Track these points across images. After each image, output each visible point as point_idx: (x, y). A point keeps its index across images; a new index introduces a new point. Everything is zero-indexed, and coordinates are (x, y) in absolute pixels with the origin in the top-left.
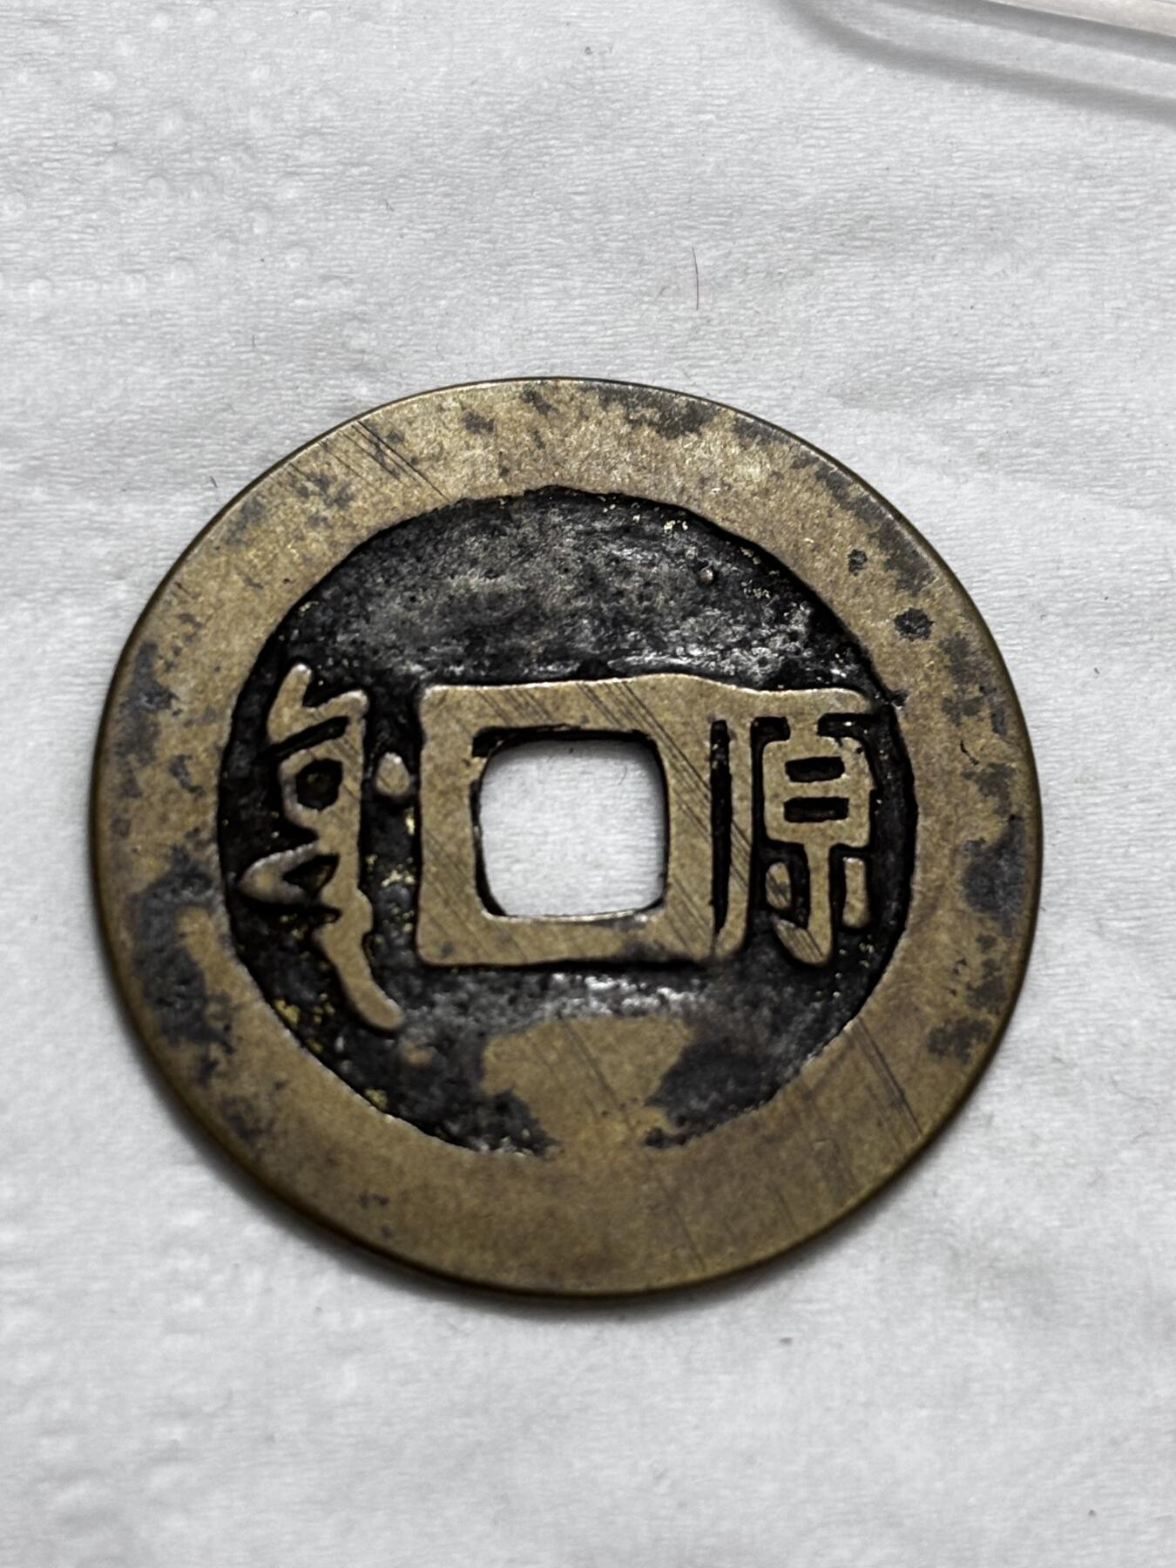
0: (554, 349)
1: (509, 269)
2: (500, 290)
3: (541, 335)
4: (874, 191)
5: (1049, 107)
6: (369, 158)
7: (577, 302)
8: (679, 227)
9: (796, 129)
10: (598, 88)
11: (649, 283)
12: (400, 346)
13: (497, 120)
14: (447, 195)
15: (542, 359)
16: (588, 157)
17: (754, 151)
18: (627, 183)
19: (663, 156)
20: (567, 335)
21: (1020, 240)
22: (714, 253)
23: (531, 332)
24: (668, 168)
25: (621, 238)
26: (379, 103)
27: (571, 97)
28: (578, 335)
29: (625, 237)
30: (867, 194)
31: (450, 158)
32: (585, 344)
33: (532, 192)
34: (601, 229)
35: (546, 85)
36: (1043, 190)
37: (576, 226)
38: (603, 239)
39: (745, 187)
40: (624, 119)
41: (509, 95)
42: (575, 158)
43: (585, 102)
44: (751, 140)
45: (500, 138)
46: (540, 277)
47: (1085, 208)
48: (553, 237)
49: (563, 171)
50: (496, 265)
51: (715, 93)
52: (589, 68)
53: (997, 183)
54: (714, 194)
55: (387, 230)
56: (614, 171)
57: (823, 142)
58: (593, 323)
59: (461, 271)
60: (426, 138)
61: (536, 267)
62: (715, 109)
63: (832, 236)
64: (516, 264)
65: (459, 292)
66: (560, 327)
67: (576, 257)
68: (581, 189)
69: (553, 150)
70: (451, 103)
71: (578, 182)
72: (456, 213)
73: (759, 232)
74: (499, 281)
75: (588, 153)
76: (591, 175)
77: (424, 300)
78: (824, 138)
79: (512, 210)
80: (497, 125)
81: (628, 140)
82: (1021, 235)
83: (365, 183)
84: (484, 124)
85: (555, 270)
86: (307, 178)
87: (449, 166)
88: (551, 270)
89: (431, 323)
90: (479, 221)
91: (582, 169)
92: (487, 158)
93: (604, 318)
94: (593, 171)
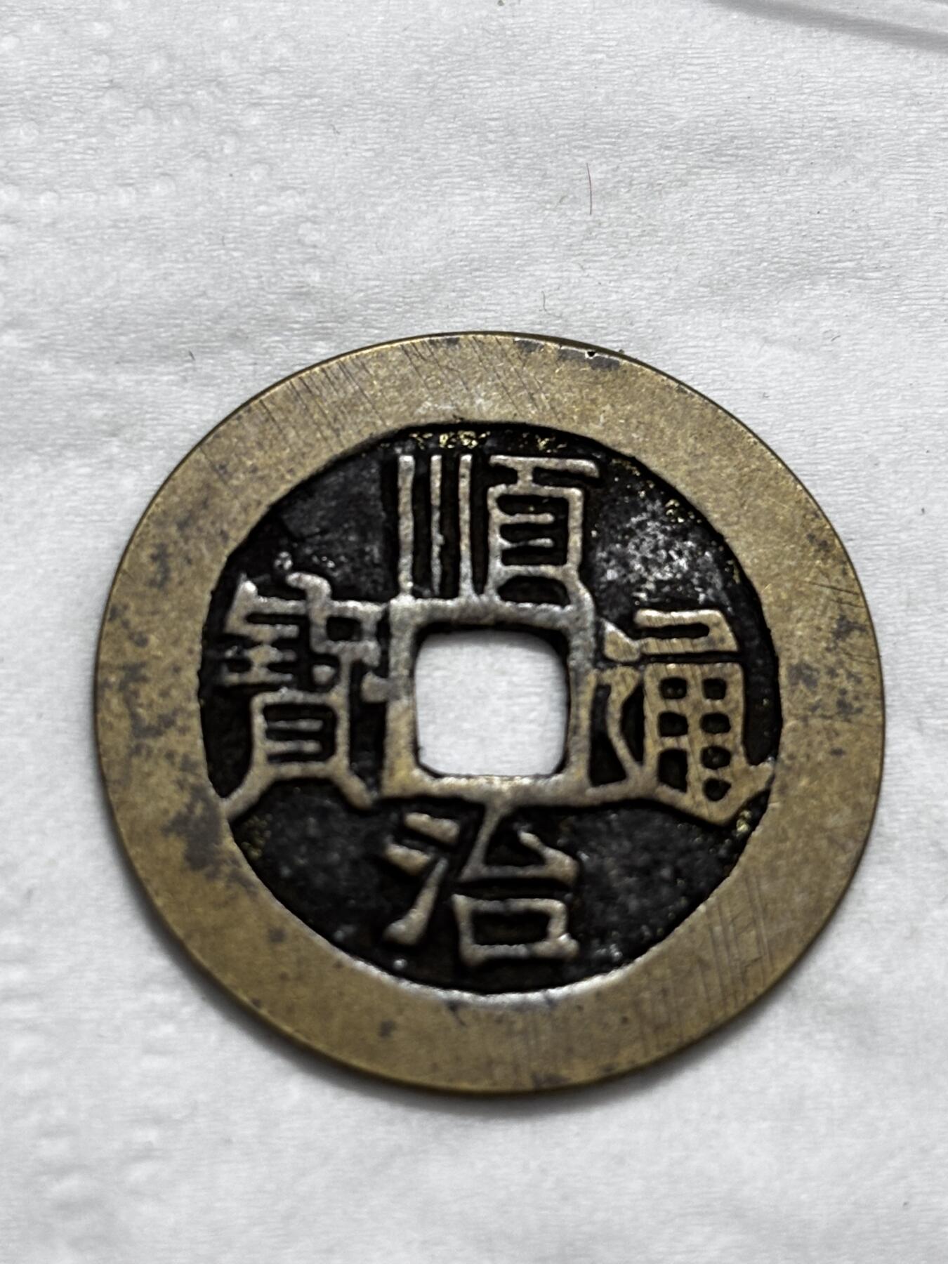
0: (473, 246)
1: (436, 182)
2: (428, 198)
3: (463, 234)
4: (738, 116)
5: (884, 47)
6: (319, 91)
7: (492, 208)
8: (575, 147)
9: (673, 66)
10: (509, 33)
11: (551, 193)
12: (346, 243)
13: (425, 60)
14: (383, 121)
15: (464, 254)
16: (501, 90)
17: (637, 83)
18: (532, 111)
19: (563, 89)
20: (483, 235)
21: (859, 155)
22: (604, 167)
23: (454, 232)
24: (566, 98)
25: (528, 156)
26: (328, 46)
27: (487, 40)
28: (492, 235)
29: (531, 155)
30: (732, 118)
31: (386, 91)
32: (498, 242)
33: (454, 118)
34: (511, 149)
35: (465, 31)
36: (878, 114)
37: (491, 147)
38: (513, 157)
39: (629, 113)
40: (530, 58)
41: (435, 39)
42: (489, 91)
43: (498, 44)
44: (635, 75)
45: (428, 74)
46: (460, 188)
47: (914, 129)
48: (473, 155)
49: (481, 101)
50: (426, 178)
51: (606, 36)
52: (502, 17)
53: (841, 108)
54: (604, 120)
55: (335, 150)
56: (522, 101)
57: (695, 76)
58: (505, 226)
59: (395, 182)
60: (366, 74)
61: (459, 180)
62: (606, 49)
63: (703, 153)
64: (441, 178)
65: (395, 200)
66: (477, 228)
67: (490, 172)
68: (495, 115)
69: (472, 84)
70: (387, 46)
71: (492, 110)
72: (391, 135)
73: (642, 151)
74: (428, 191)
75: (500, 86)
76: (503, 104)
77: (365, 206)
78: (697, 73)
79: (438, 133)
80: (425, 64)
81: (534, 75)
82: (861, 151)
83: (316, 112)
84: (413, 62)
85: (474, 183)
86: (267, 108)
87: (385, 98)
88: (470, 183)
89: (371, 225)
90: (412, 142)
91: (495, 99)
92: (417, 91)
93: (513, 221)
94: (504, 101)
